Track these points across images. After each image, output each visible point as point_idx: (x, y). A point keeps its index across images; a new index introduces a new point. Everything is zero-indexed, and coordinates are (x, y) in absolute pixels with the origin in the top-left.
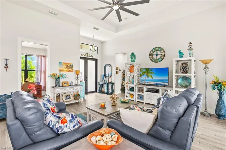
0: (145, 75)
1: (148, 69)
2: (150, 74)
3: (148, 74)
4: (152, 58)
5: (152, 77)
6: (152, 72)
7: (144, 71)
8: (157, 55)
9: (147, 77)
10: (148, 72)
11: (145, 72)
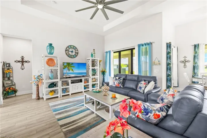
0: (67, 68)
1: (69, 63)
2: (72, 68)
3: (69, 67)
4: (68, 54)
5: (72, 70)
6: (72, 65)
7: (65, 64)
8: (72, 52)
9: (68, 70)
10: (69, 66)
11: (66, 66)
